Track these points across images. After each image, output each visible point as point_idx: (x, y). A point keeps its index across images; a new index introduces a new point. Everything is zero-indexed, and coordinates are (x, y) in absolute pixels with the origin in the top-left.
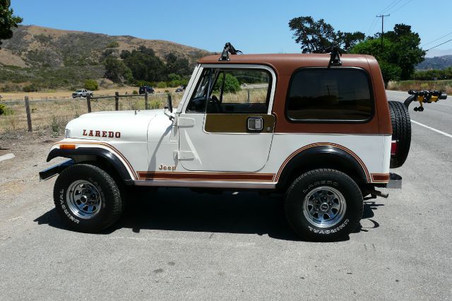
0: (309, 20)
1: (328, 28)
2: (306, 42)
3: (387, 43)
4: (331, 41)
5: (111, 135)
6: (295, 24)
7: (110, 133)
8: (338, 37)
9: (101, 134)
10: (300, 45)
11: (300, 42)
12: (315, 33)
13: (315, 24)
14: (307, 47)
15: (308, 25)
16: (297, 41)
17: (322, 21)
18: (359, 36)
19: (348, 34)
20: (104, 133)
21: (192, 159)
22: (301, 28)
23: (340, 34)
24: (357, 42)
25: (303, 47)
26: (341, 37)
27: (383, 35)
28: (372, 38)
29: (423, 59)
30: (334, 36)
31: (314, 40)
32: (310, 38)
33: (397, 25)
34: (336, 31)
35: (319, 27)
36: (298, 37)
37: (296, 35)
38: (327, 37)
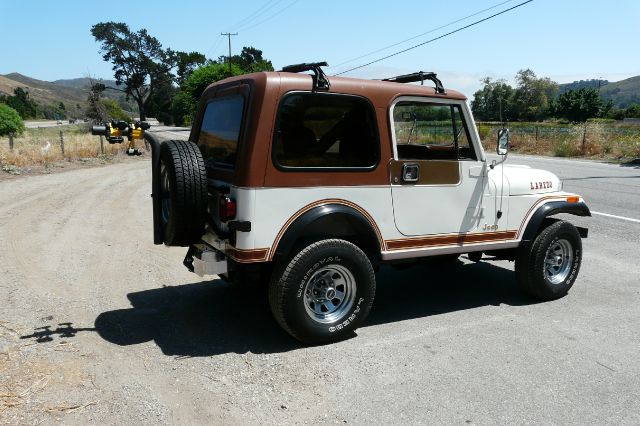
0: (123, 28)
1: (153, 43)
2: (120, 61)
4: (157, 61)
6: (102, 31)
8: (168, 57)
10: (110, 64)
11: (111, 60)
12: (133, 49)
13: (133, 36)
14: (121, 68)
15: (121, 36)
16: (106, 58)
17: (143, 32)
18: (197, 58)
19: (182, 55)
22: (111, 40)
23: (171, 53)
24: (196, 67)
25: (115, 68)
26: (172, 58)
27: (231, 60)
28: (215, 62)
30: (162, 54)
31: (131, 59)
32: (126, 54)
34: (164, 49)
35: (138, 40)
36: (106, 52)
37: (105, 48)
38: (152, 55)
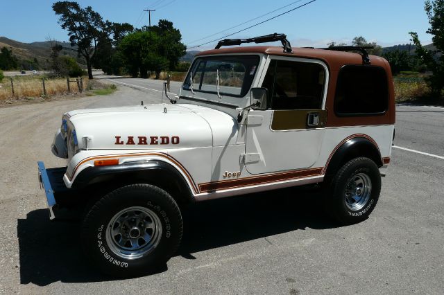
0: (75, 6)
1: (96, 17)
2: (73, 29)
3: (155, 36)
4: (100, 29)
5: (165, 141)
6: (59, 8)
7: (163, 138)
8: (107, 27)
9: (149, 140)
10: (66, 31)
11: (67, 29)
12: (82, 21)
13: (82, 12)
14: (74, 34)
15: (74, 11)
16: (64, 27)
17: (89, 9)
18: (128, 27)
19: (117, 25)
20: (152, 138)
21: (257, 162)
22: (67, 14)
23: (108, 23)
24: (127, 34)
25: (70, 34)
26: (109, 27)
27: (150, 29)
28: (140, 30)
29: (185, 53)
30: (102, 25)
31: (81, 28)
32: (77, 24)
33: (161, 20)
34: (104, 20)
35: (86, 14)
36: (63, 23)
37: (63, 20)
38: (96, 25)
